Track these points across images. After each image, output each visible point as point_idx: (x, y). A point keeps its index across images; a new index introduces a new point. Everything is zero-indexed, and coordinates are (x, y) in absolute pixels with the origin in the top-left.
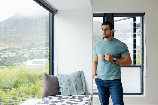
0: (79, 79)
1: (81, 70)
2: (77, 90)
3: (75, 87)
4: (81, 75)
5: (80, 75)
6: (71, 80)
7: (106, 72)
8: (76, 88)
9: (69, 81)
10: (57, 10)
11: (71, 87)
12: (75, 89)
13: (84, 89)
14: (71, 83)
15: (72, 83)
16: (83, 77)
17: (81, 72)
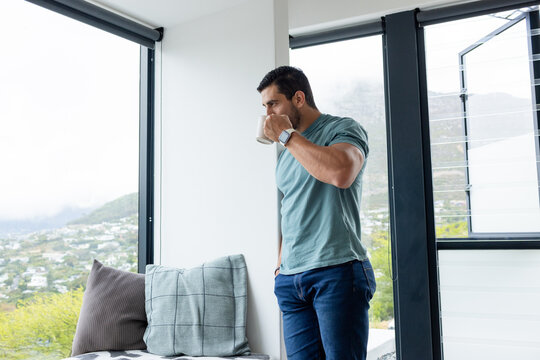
0: (220, 291)
1: (234, 253)
2: (202, 335)
3: (195, 321)
4: (235, 272)
5: (231, 273)
6: (189, 292)
7: (294, 243)
8: (200, 325)
9: (178, 296)
10: (161, 30)
11: (181, 319)
12: (195, 329)
13: (240, 332)
14: (183, 304)
15: (188, 303)
16: (242, 281)
17: (236, 261)
